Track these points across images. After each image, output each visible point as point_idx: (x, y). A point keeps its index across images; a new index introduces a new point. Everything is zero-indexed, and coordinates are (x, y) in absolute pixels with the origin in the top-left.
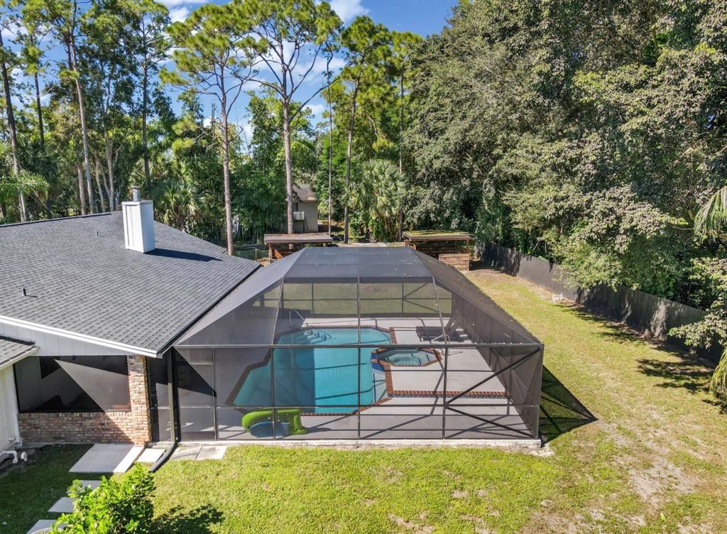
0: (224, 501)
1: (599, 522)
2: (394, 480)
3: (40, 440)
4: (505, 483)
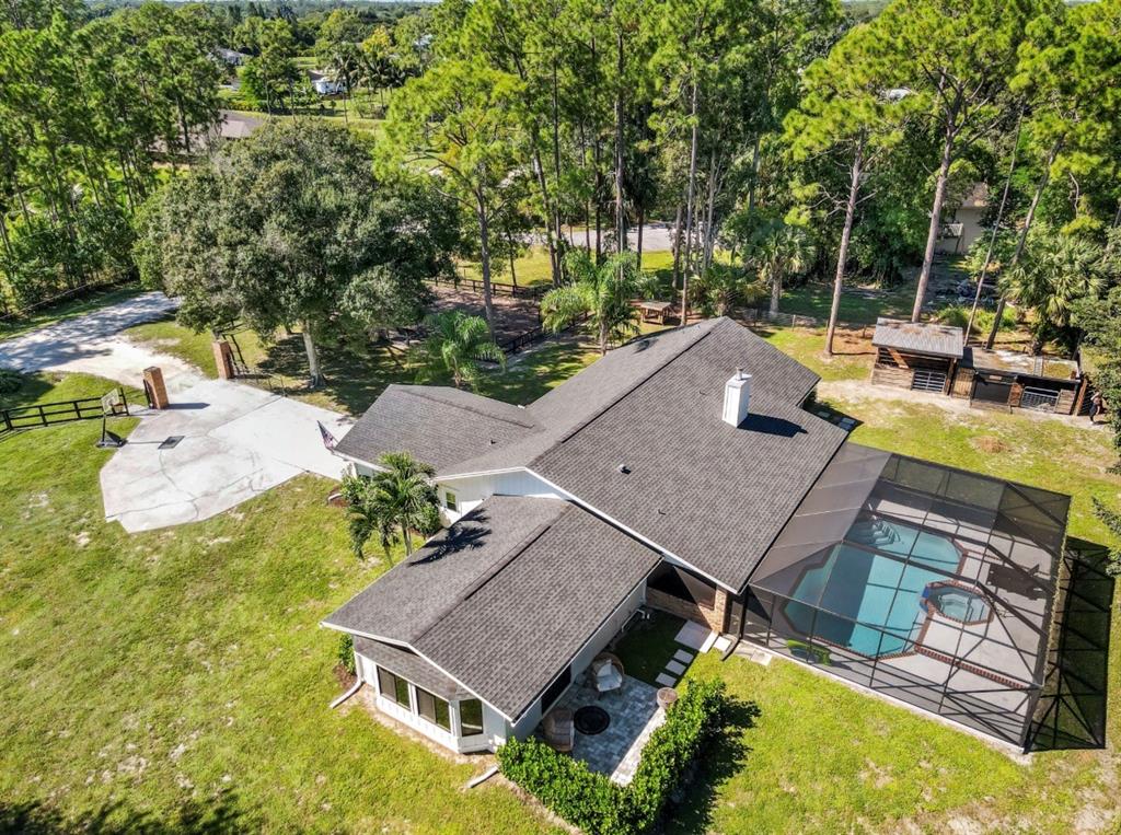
0: (763, 702)
1: (1021, 829)
2: (881, 733)
3: (657, 605)
4: (967, 772)
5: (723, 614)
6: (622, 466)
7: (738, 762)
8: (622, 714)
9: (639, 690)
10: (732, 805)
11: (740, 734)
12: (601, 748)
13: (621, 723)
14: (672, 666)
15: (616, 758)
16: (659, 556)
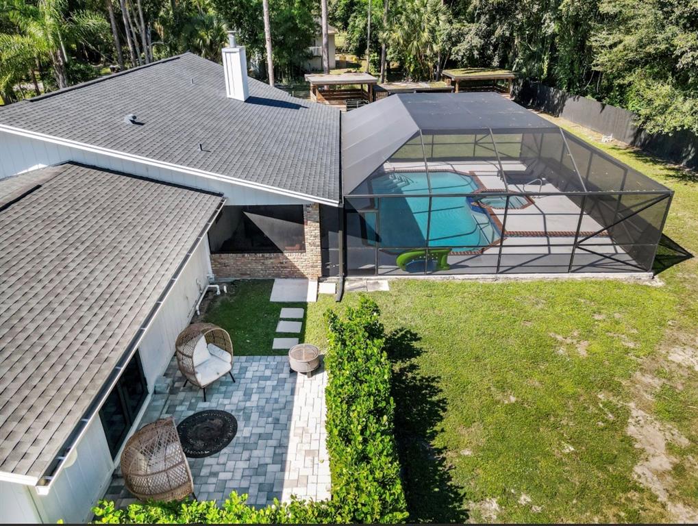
0: (412, 323)
2: (540, 306)
3: (229, 276)
5: (319, 249)
6: (131, 115)
7: (435, 398)
8: (248, 404)
9: (257, 366)
10: (467, 452)
11: (413, 367)
12: (242, 465)
13: (255, 416)
14: (282, 327)
15: (272, 468)
16: (219, 199)
